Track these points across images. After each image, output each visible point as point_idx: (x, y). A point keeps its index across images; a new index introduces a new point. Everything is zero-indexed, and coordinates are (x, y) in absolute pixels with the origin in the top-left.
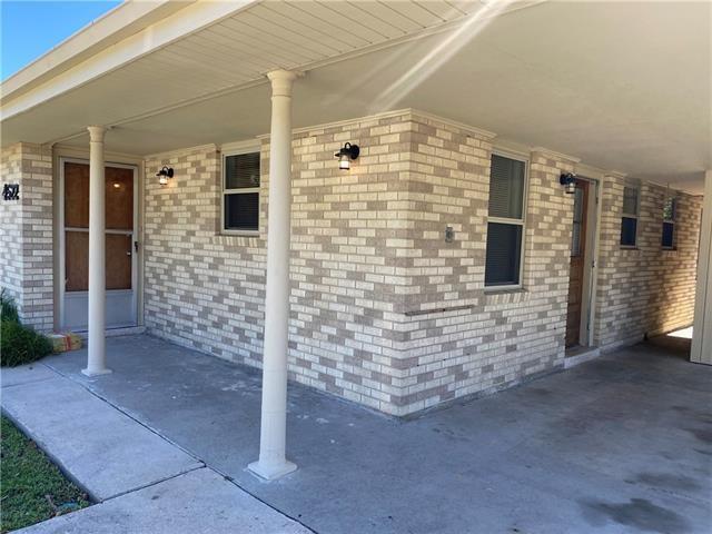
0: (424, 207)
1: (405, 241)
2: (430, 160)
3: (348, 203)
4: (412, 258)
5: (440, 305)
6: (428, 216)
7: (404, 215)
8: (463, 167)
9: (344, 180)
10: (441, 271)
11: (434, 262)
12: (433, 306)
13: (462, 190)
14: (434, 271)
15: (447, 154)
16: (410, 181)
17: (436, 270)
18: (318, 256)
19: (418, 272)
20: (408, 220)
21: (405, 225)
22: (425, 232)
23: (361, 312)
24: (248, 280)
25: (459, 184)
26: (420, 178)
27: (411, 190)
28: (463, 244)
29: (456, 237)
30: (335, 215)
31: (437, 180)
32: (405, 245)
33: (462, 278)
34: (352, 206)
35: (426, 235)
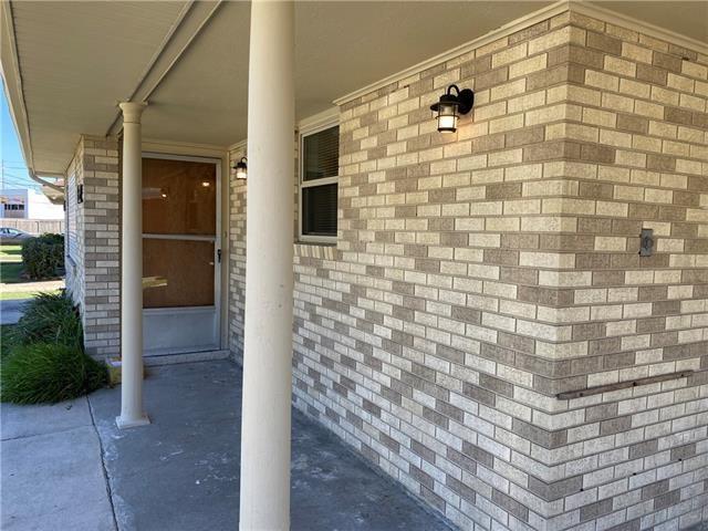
0: (596, 191)
1: (557, 256)
2: (608, 101)
3: (454, 190)
4: (571, 290)
5: (627, 374)
6: (604, 208)
7: (554, 206)
8: (674, 116)
9: (449, 151)
10: (629, 311)
11: (614, 295)
12: (612, 377)
13: (672, 158)
14: (616, 312)
15: (643, 90)
16: (567, 141)
17: (620, 310)
18: (409, 277)
19: (582, 315)
20: (563, 215)
21: (558, 225)
22: (598, 240)
23: (474, 379)
24: (324, 305)
25: (667, 148)
26: (589, 135)
27: (568, 158)
28: (673, 260)
29: (660, 247)
30: (434, 210)
31: (624, 140)
32: (557, 266)
33: (670, 322)
34: (460, 194)
35: (600, 244)
